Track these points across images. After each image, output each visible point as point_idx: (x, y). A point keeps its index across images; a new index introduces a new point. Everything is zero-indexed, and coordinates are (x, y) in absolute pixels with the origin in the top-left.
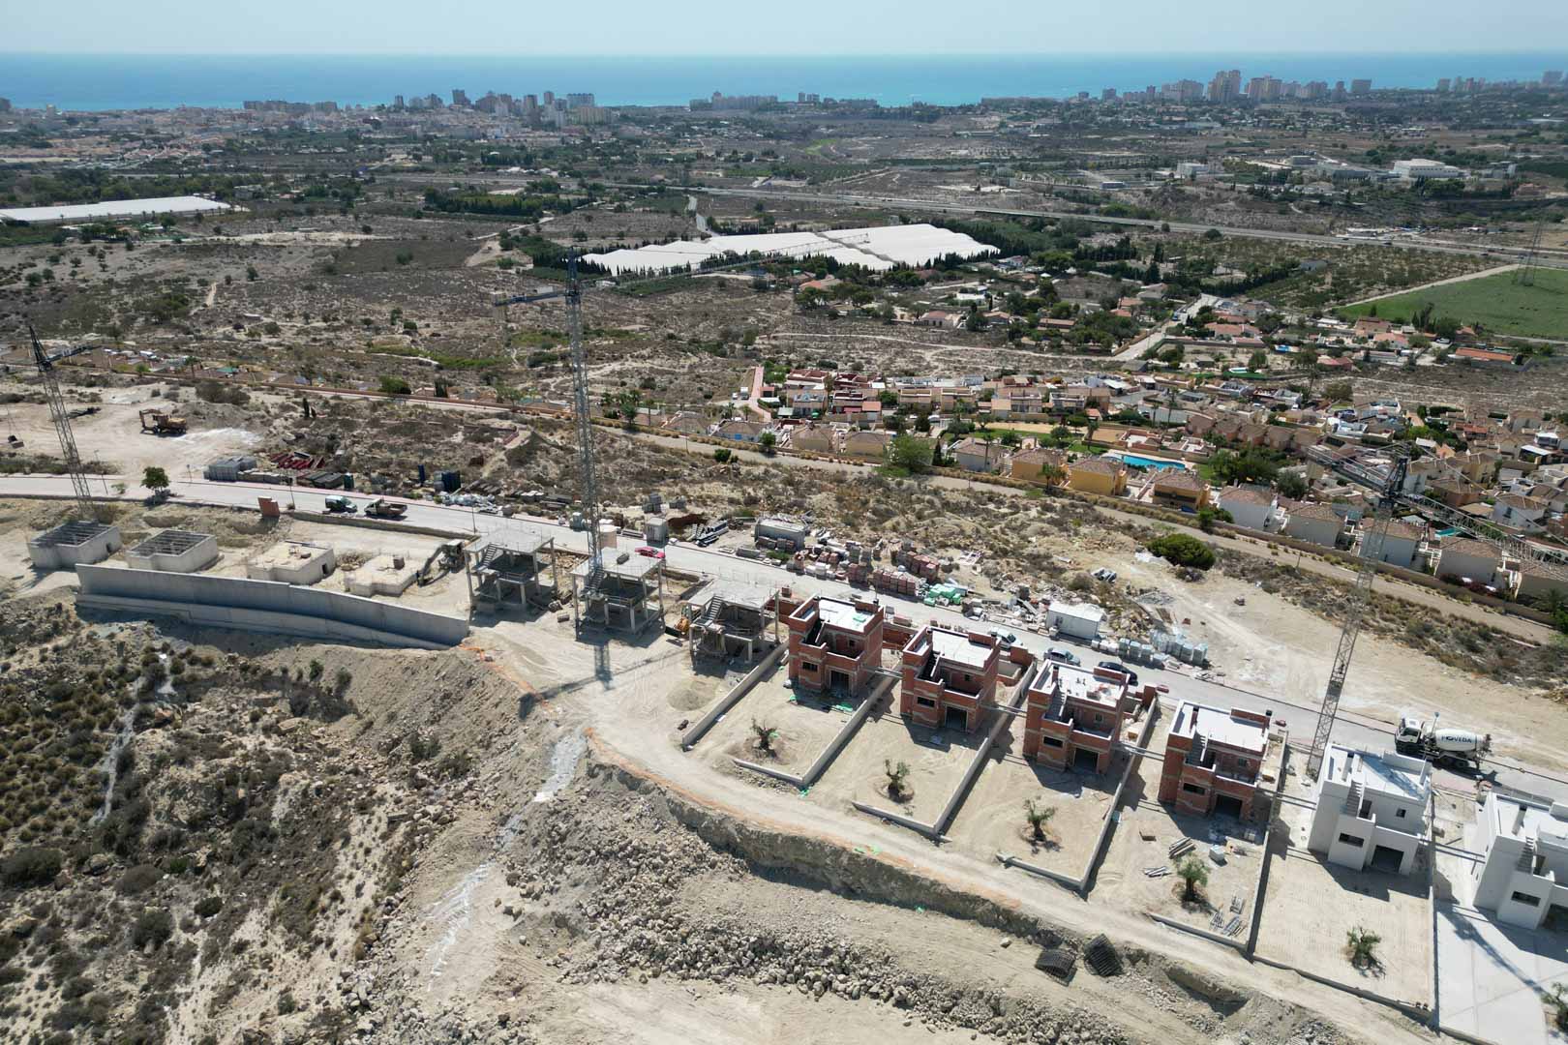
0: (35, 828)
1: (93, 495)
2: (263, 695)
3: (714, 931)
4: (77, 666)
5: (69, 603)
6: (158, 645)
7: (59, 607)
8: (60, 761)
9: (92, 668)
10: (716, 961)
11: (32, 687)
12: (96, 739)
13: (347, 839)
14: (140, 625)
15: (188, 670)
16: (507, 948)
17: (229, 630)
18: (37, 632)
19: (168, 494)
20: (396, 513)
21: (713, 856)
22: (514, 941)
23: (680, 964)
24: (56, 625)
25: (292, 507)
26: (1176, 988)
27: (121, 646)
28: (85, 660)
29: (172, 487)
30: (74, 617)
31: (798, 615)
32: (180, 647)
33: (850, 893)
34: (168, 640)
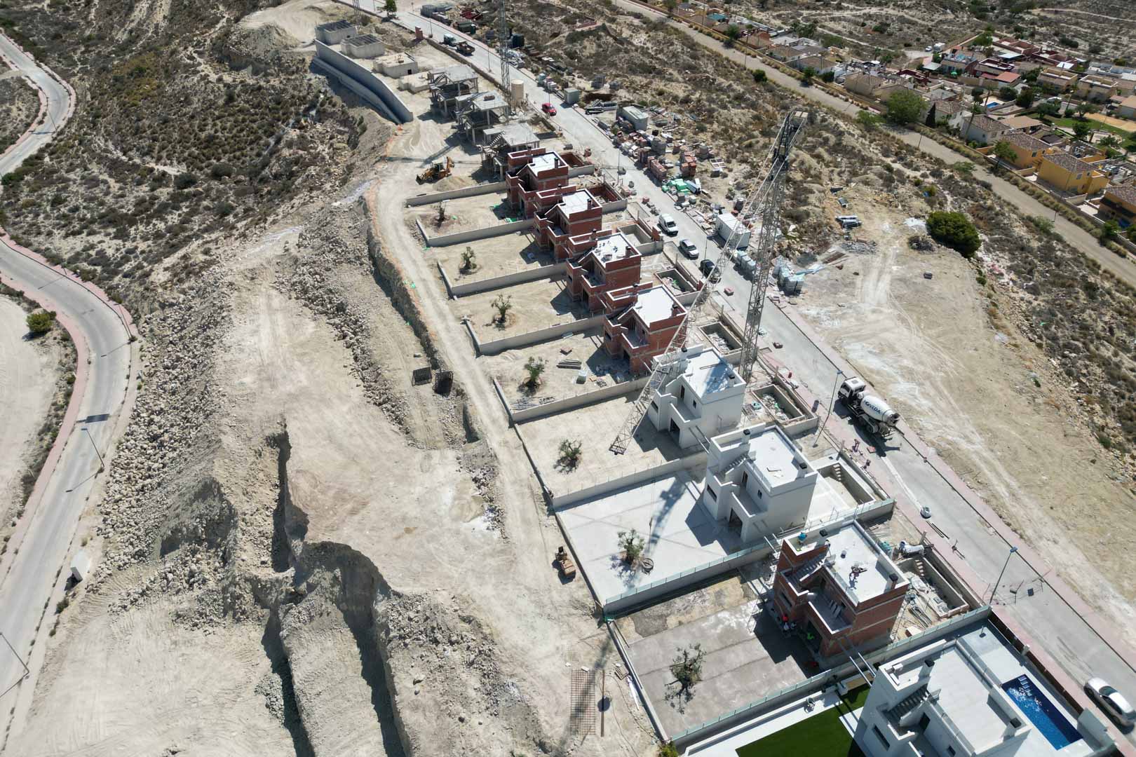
0: (234, 157)
1: (361, 7)
2: (341, 129)
3: (330, 291)
4: (291, 91)
5: (308, 60)
6: (323, 90)
7: (304, 60)
8: (260, 131)
9: (296, 93)
10: (322, 305)
11: (271, 94)
12: (277, 126)
13: (291, 199)
14: (322, 77)
15: (327, 106)
16: (269, 262)
17: (351, 91)
18: (291, 69)
19: (393, 17)
20: (466, 50)
21: (366, 260)
22: (274, 261)
23: (309, 298)
24: (298, 68)
25: (431, 36)
26: (461, 417)
27: (310, 85)
28: (294, 89)
29: (398, 14)
30: (307, 67)
31: (513, 155)
32: (330, 93)
33: (395, 304)
34: (328, 89)
